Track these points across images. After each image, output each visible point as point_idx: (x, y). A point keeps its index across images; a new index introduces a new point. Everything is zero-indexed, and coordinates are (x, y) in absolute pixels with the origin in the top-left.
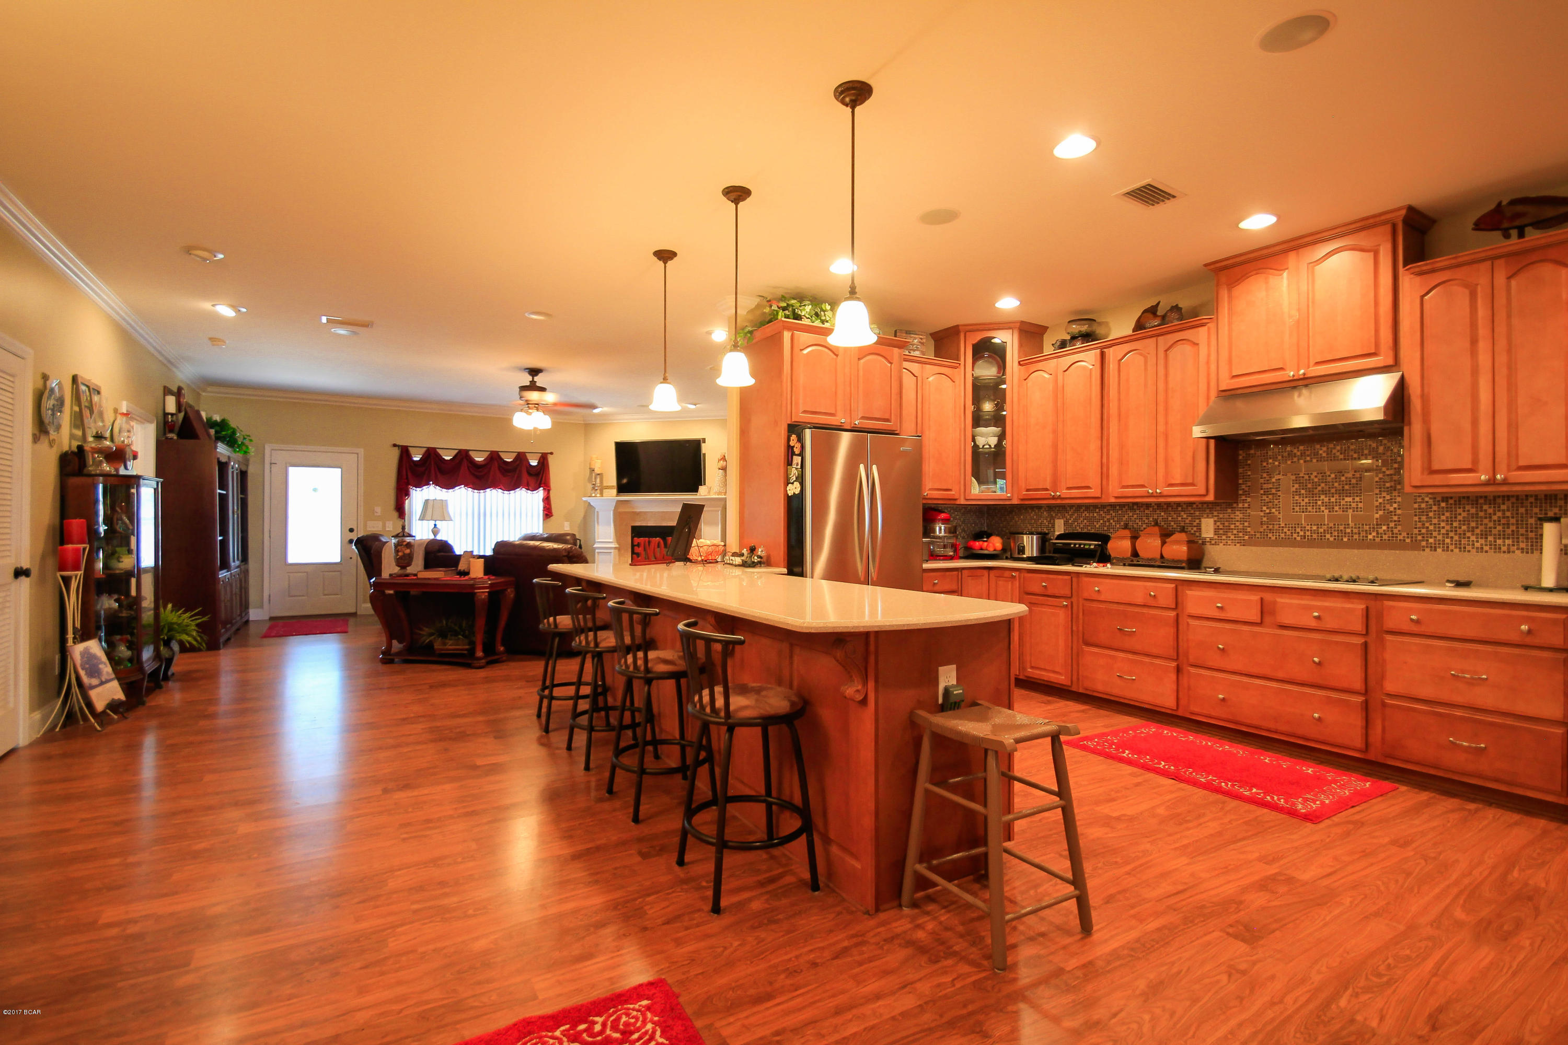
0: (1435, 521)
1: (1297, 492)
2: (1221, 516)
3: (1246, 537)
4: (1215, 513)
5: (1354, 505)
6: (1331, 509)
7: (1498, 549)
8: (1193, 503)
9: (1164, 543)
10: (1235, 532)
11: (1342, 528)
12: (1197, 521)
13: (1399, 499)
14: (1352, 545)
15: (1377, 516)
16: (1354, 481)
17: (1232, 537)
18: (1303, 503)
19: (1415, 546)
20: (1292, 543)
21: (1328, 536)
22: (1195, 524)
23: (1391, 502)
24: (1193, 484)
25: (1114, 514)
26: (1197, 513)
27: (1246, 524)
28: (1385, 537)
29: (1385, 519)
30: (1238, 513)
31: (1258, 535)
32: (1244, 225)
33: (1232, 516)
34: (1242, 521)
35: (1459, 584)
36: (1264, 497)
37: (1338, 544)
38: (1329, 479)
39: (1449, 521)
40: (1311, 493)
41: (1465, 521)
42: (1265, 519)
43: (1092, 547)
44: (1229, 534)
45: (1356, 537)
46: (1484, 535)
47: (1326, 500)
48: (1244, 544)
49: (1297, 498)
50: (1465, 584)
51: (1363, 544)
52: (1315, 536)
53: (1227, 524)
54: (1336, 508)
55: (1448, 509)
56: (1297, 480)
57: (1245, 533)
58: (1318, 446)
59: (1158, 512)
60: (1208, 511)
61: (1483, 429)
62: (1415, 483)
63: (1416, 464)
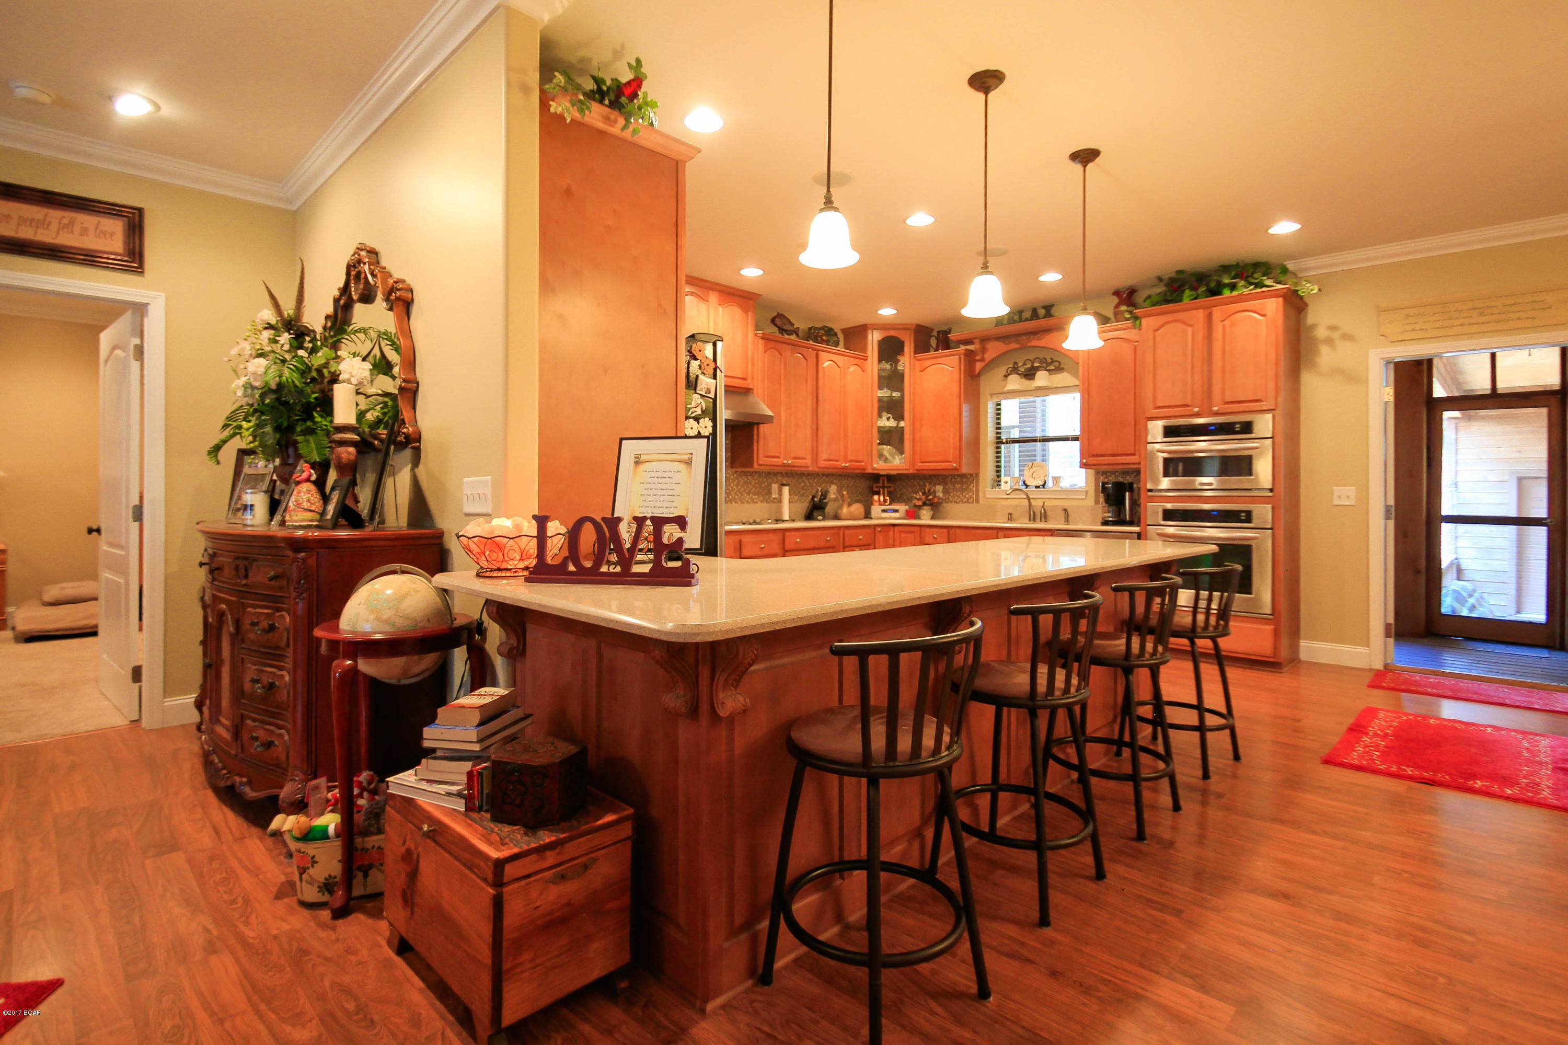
32: (743, 272)
61: (783, 436)
62: (761, 462)
63: (761, 452)
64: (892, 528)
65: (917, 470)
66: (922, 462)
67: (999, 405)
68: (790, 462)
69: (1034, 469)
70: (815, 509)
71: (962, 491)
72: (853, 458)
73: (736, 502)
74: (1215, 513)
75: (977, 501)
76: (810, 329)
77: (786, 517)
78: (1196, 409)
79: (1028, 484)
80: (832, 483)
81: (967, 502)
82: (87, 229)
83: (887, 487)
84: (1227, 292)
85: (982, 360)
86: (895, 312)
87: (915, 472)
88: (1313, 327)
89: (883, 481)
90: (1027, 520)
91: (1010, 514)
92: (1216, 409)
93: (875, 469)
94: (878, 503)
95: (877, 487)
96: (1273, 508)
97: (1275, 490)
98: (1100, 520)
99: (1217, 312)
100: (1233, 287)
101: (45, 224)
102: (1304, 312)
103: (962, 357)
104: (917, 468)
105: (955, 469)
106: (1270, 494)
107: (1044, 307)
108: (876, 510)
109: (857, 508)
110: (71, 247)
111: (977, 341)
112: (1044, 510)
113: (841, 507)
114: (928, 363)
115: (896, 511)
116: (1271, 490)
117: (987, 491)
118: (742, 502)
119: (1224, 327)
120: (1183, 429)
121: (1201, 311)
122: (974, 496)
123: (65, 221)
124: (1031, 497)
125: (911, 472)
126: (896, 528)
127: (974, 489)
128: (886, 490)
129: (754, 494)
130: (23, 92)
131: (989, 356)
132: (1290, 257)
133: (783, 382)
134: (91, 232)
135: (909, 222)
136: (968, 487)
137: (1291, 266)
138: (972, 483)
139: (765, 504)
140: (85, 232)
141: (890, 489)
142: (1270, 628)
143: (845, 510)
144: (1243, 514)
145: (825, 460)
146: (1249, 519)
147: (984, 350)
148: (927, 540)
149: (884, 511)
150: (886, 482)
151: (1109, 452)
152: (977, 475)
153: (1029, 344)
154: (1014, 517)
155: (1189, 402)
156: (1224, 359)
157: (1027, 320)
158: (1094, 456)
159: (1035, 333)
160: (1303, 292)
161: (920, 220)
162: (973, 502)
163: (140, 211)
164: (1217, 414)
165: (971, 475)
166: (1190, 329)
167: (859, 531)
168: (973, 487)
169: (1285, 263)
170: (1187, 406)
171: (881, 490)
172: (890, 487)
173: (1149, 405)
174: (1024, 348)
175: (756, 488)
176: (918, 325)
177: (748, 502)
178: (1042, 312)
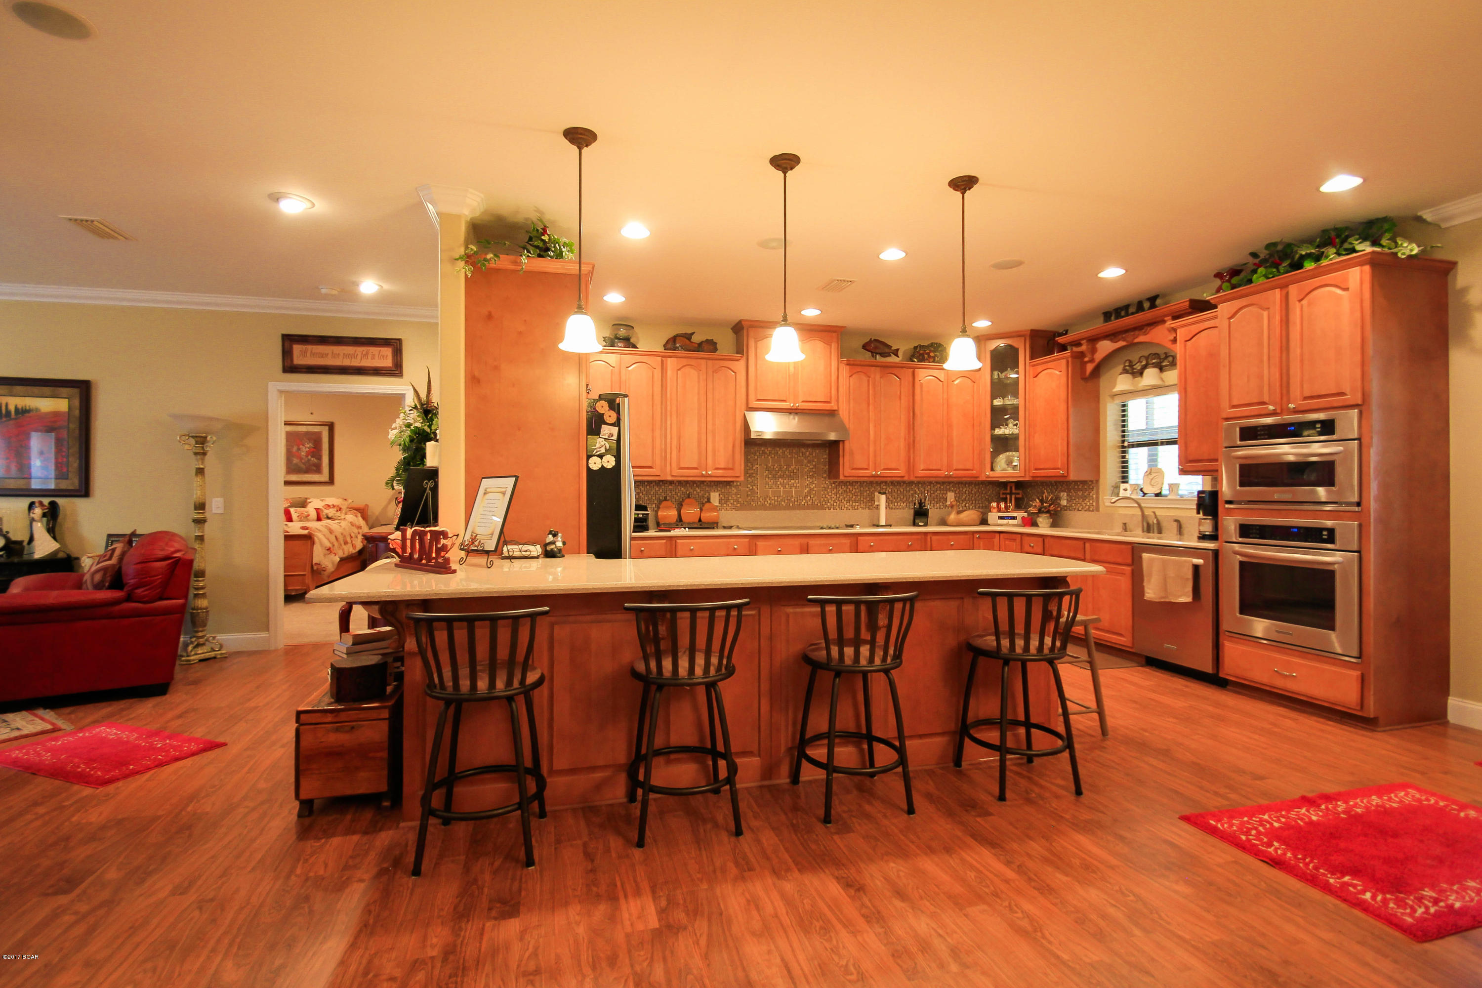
0: (830, 494)
1: (767, 476)
2: (723, 491)
3: (739, 505)
4: (719, 489)
5: (795, 485)
6: (785, 487)
7: (853, 508)
8: (705, 481)
9: (701, 510)
10: (732, 501)
11: (789, 498)
12: (707, 494)
13: (816, 482)
14: (794, 508)
15: (806, 491)
16: (795, 471)
17: (730, 505)
18: (770, 483)
19: (822, 508)
20: (764, 507)
21: (783, 503)
22: (706, 496)
23: (812, 483)
24: (732, 469)
25: (643, 489)
26: (707, 489)
27: (739, 496)
28: (809, 503)
29: (809, 493)
30: (733, 489)
31: (745, 503)
32: (803, 312)
33: (730, 490)
34: (736, 494)
35: (848, 526)
36: (749, 479)
37: (788, 508)
38: (783, 469)
39: (836, 494)
40: (775, 477)
41: (841, 494)
42: (749, 493)
43: (641, 516)
44: (728, 503)
45: (796, 503)
46: (849, 501)
47: (782, 481)
48: (737, 509)
49: (767, 479)
50: (852, 526)
51: (800, 507)
52: (776, 503)
53: (726, 496)
54: (787, 486)
55: (836, 487)
56: (767, 469)
57: (738, 502)
58: (778, 449)
59: (679, 487)
60: (714, 487)
61: (871, 449)
62: (846, 474)
63: (847, 465)
64: (997, 535)
65: (1033, 477)
66: (1036, 469)
67: (1124, 406)
68: (879, 473)
69: (1153, 475)
70: (921, 514)
71: (1084, 498)
72: (961, 467)
73: (835, 509)
74: (1295, 530)
75: (1098, 510)
76: (915, 348)
77: (883, 522)
78: (1271, 408)
79: (1145, 492)
80: (950, 490)
81: (1089, 510)
82: (374, 355)
83: (1015, 494)
84: (1309, 265)
85: (1092, 361)
86: (990, 323)
87: (1031, 479)
88: (1464, 290)
89: (1011, 488)
90: (1139, 531)
91: (1125, 524)
92: (1291, 406)
93: (988, 477)
94: (995, 510)
95: (1003, 494)
96: (1360, 526)
97: (1364, 503)
98: (1197, 534)
99: (1293, 290)
100: (1317, 258)
101: (354, 356)
102: (1452, 273)
103: (1070, 360)
104: (1031, 475)
105: (1063, 476)
106: (1357, 509)
107: (1149, 299)
108: (993, 516)
109: (970, 515)
110: (367, 367)
111: (1084, 342)
112: (1158, 520)
113: (950, 514)
114: (1040, 368)
115: (1014, 518)
116: (1358, 504)
117: (1106, 498)
118: (841, 509)
119: (1302, 307)
120: (1261, 430)
121: (1277, 291)
122: (1094, 504)
123: (364, 353)
124: (1143, 505)
125: (1027, 479)
126: (1002, 535)
127: (1094, 496)
128: (1013, 497)
129: (855, 501)
130: (324, 291)
131: (1099, 356)
132: (1431, 204)
133: (871, 401)
134: (377, 356)
135: (882, 256)
136: (1089, 494)
137: (1427, 215)
138: (1092, 489)
139: (867, 511)
140: (373, 357)
141: (1017, 496)
142: (1355, 674)
143: (953, 517)
144: (1325, 533)
145: (923, 470)
146: (1331, 539)
147: (1094, 351)
148: (1027, 548)
149: (1001, 518)
150: (1013, 488)
151: (1206, 458)
152: (1097, 481)
153: (1136, 340)
154: (1129, 526)
155: (1266, 399)
156: (1302, 347)
157: (1133, 314)
158: (1191, 461)
159: (1140, 328)
160: (1402, 254)
161: (892, 255)
162: (1093, 511)
163: (400, 340)
164: (1296, 411)
165: (1091, 481)
166: (1265, 314)
167: (951, 537)
168: (1093, 494)
169: (1419, 214)
170: (1264, 403)
171: (1008, 497)
172: (1018, 494)
173: (1225, 404)
174: (1131, 345)
175: (857, 496)
176: (1032, 331)
177: (847, 508)
178: (1146, 305)
